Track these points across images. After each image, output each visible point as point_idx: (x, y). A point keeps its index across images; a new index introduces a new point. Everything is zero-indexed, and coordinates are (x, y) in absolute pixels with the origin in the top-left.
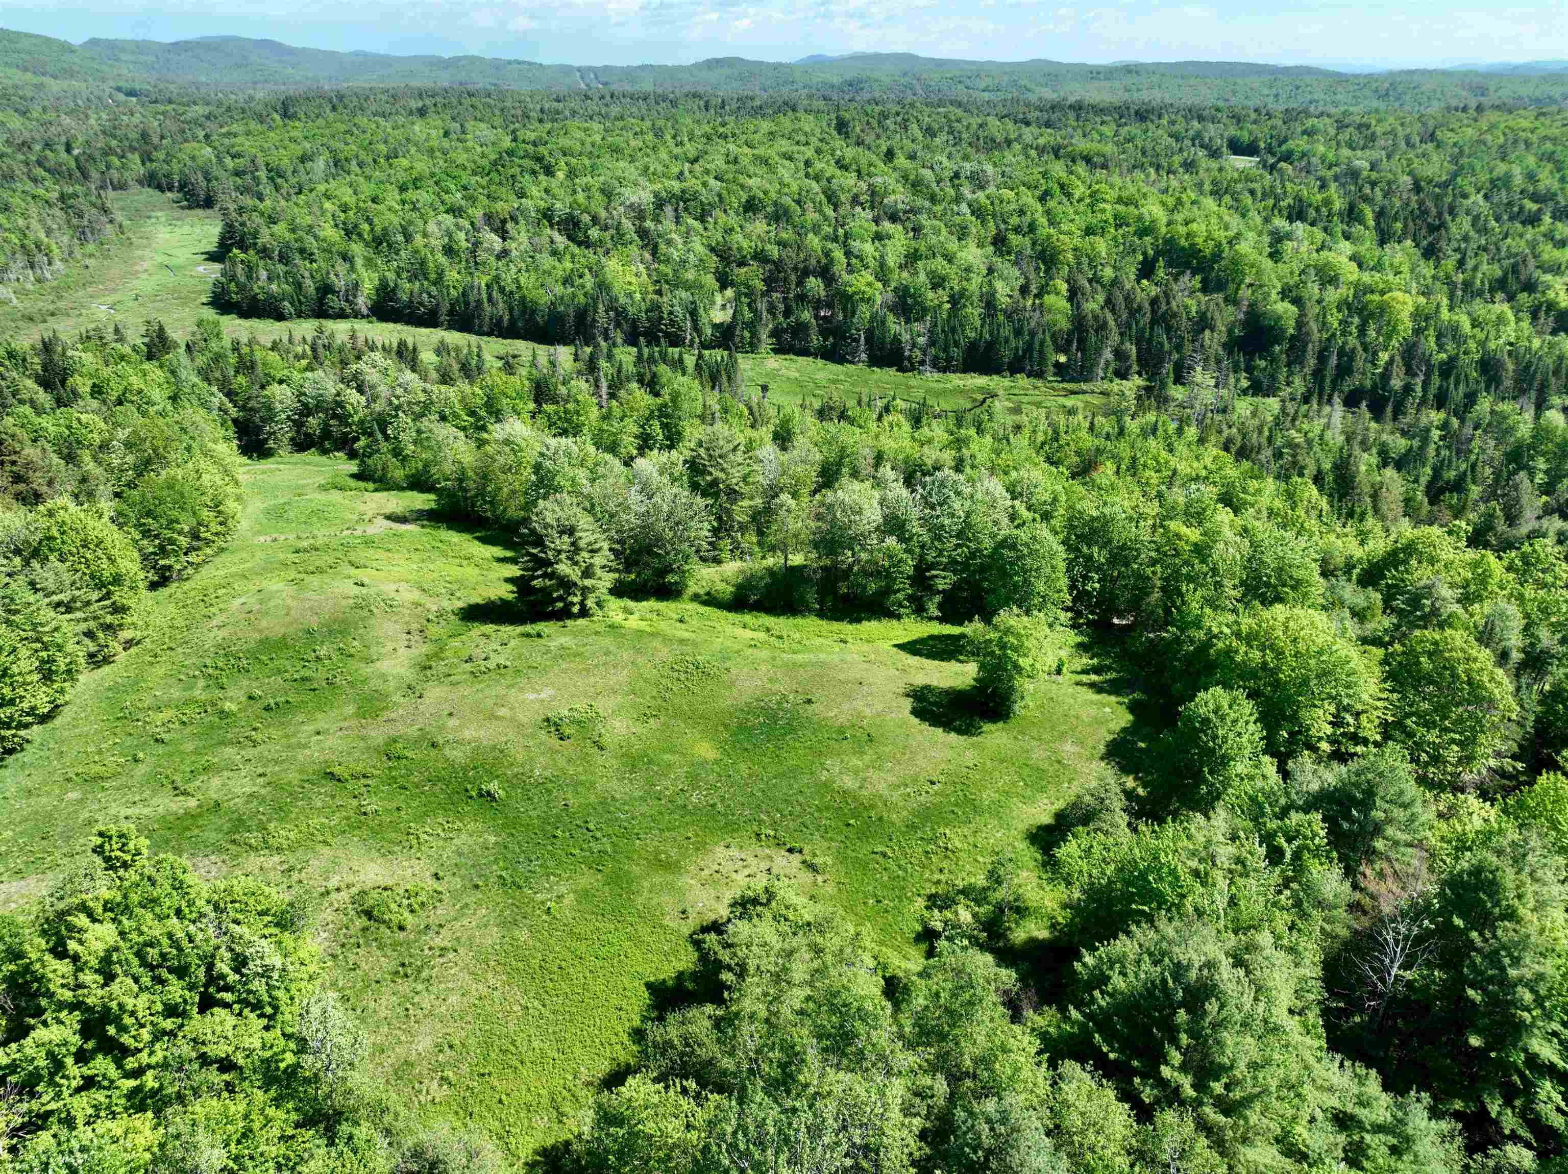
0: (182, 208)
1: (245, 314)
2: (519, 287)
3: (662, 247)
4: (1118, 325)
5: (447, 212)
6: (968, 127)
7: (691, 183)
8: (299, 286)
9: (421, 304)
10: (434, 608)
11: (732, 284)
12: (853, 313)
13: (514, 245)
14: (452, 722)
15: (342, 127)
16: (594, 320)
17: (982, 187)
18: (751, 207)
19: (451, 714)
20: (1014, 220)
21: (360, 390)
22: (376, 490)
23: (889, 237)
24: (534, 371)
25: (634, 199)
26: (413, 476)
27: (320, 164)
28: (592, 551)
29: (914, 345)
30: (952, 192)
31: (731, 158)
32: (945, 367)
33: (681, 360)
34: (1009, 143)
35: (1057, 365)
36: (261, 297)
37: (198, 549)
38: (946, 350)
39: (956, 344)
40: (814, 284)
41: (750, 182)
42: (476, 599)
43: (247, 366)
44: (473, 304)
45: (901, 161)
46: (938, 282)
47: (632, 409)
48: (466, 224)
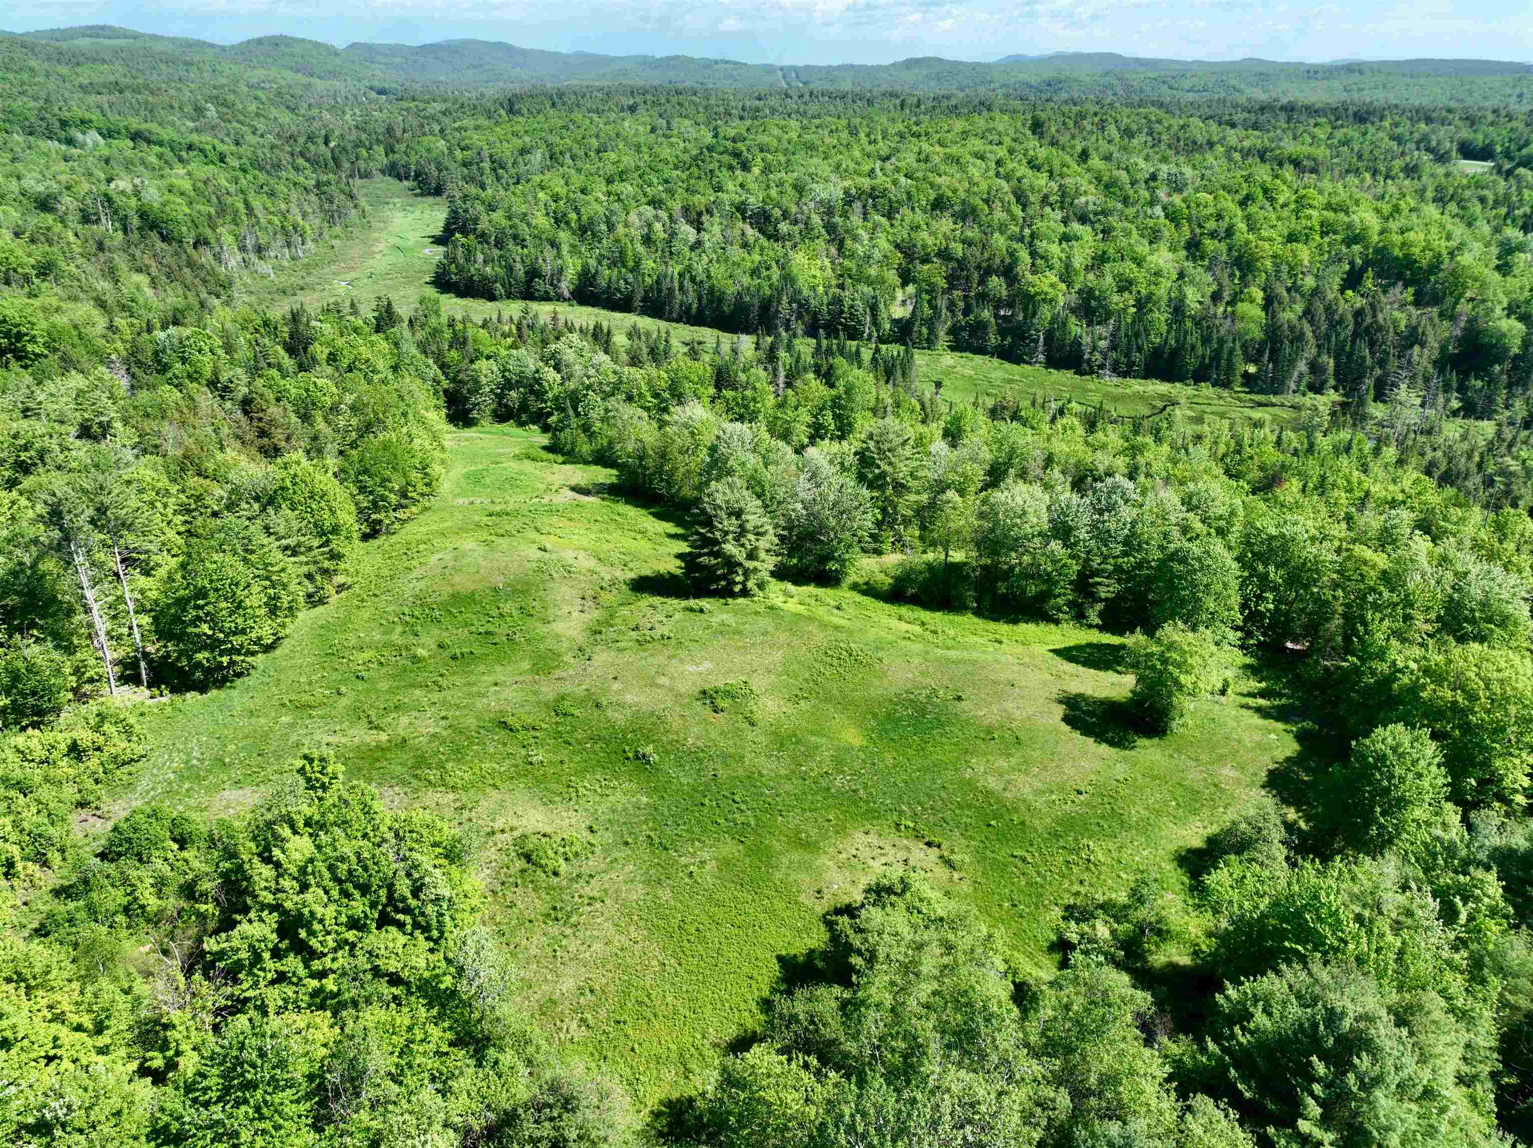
0: (416, 195)
1: (461, 294)
2: (709, 277)
3: (849, 243)
4: (1317, 338)
5: (649, 204)
6: (1168, 128)
7: (881, 179)
8: (510, 269)
9: (618, 290)
10: (608, 577)
11: (914, 281)
12: (1034, 314)
13: (707, 237)
14: (616, 686)
15: (560, 123)
16: (778, 312)
17: (1179, 190)
18: (938, 205)
19: (615, 678)
20: (1211, 225)
21: (557, 368)
22: (564, 463)
23: (1077, 239)
24: (717, 358)
25: (824, 195)
26: (598, 451)
27: (537, 157)
28: (758, 534)
29: (1094, 348)
30: (1147, 195)
31: (922, 156)
32: (1124, 371)
33: (858, 353)
34: (1211, 145)
35: (1246, 375)
36: (475, 278)
37: (406, 507)
38: (1127, 355)
39: (1139, 349)
40: (996, 283)
41: (939, 180)
42: (647, 572)
43: (459, 341)
44: (665, 292)
45: (1095, 162)
46: (1125, 284)
47: (806, 399)
48: (663, 215)
